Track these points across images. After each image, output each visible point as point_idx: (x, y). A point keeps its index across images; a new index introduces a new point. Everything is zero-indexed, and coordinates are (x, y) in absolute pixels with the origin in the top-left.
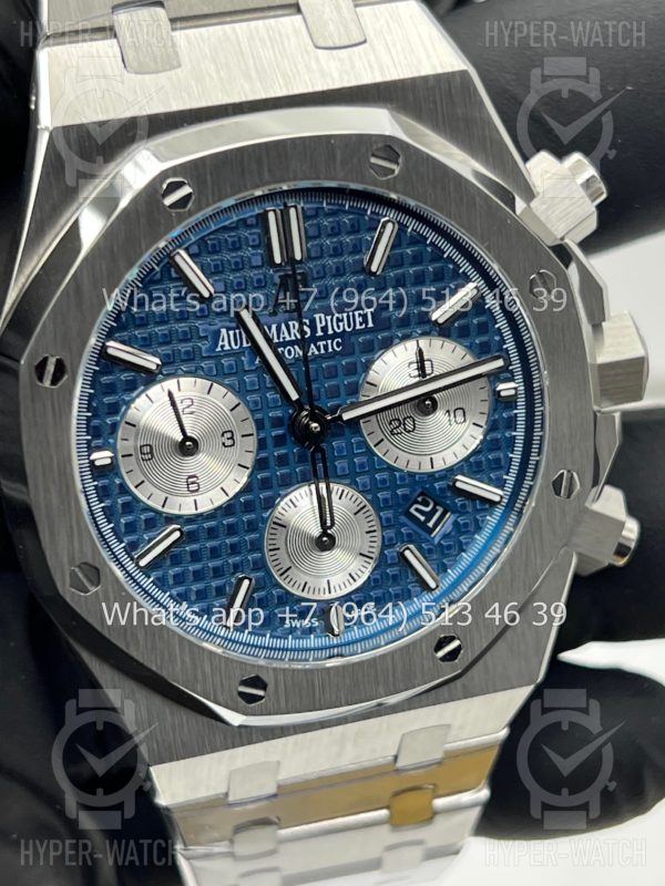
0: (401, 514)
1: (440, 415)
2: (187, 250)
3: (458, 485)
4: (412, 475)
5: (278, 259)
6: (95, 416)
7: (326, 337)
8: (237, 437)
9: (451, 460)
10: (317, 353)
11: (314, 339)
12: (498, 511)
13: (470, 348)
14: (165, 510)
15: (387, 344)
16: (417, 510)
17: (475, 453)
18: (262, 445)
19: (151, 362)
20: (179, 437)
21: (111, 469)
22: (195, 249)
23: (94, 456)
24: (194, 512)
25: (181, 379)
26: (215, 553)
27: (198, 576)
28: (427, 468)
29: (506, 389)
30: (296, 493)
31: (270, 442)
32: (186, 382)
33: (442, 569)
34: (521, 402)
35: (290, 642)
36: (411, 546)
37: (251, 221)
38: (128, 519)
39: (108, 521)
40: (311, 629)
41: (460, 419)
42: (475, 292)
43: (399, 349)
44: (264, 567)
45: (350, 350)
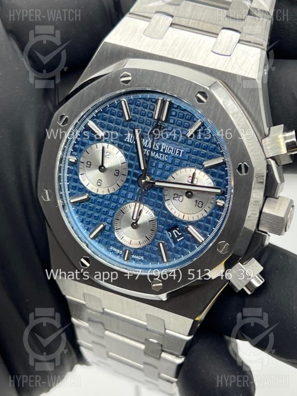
0: (166, 230)
2: (128, 101)
3: (188, 229)
4: (175, 217)
5: (156, 117)
6: (77, 144)
7: (163, 153)
8: (120, 174)
9: (191, 219)
10: (158, 157)
12: (201, 247)
13: (214, 181)
14: (87, 187)
15: (185, 166)
16: (175, 232)
17: (201, 220)
18: (127, 181)
19: (100, 133)
20: (100, 164)
21: (74, 164)
22: (131, 102)
23: (71, 157)
24: (96, 192)
25: (110, 145)
26: (99, 211)
27: (90, 216)
28: (181, 217)
29: (221, 203)
30: (132, 203)
31: (130, 181)
32: (111, 146)
33: (173, 257)
34: (225, 210)
35: (110, 255)
36: (164, 242)
37: (154, 100)
38: (74, 184)
39: (68, 182)
40: (119, 254)
41: (200, 205)
42: (222, 161)
43: (188, 169)
44: (111, 223)
45: (170, 162)
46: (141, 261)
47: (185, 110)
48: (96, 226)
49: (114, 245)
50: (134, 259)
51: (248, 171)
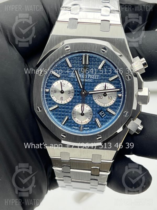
0: (97, 113)
1: (107, 97)
2: (69, 59)
3: (108, 110)
4: (100, 106)
5: (83, 64)
6: (48, 83)
8: (71, 92)
9: (108, 106)
10: (87, 81)
11: (87, 79)
12: (115, 117)
13: (115, 86)
14: (56, 102)
15: (100, 83)
16: (101, 113)
17: (112, 105)
18: (75, 95)
19: (59, 76)
20: (61, 90)
21: (48, 93)
22: (70, 59)
23: (46, 89)
24: (61, 103)
26: (63, 112)
27: (59, 115)
28: (103, 106)
29: (120, 95)
30: (79, 105)
31: (76, 95)
32: (64, 81)
33: (102, 124)
34: (122, 98)
35: (73, 130)
36: (97, 119)
37: (81, 56)
38: (50, 102)
39: (47, 102)
40: (77, 129)
41: (111, 98)
42: (117, 77)
43: (102, 84)
44: (71, 116)
45: (93, 82)
46: (88, 129)
47: (96, 58)
48: (63, 119)
49: (74, 126)
50: (85, 130)
51: (131, 78)
